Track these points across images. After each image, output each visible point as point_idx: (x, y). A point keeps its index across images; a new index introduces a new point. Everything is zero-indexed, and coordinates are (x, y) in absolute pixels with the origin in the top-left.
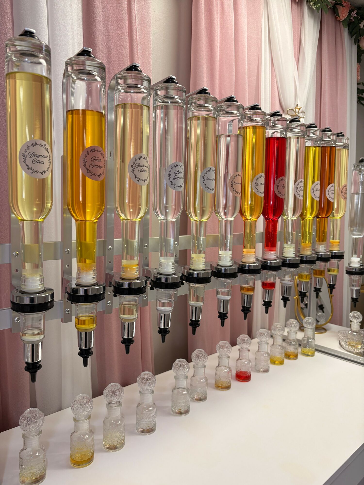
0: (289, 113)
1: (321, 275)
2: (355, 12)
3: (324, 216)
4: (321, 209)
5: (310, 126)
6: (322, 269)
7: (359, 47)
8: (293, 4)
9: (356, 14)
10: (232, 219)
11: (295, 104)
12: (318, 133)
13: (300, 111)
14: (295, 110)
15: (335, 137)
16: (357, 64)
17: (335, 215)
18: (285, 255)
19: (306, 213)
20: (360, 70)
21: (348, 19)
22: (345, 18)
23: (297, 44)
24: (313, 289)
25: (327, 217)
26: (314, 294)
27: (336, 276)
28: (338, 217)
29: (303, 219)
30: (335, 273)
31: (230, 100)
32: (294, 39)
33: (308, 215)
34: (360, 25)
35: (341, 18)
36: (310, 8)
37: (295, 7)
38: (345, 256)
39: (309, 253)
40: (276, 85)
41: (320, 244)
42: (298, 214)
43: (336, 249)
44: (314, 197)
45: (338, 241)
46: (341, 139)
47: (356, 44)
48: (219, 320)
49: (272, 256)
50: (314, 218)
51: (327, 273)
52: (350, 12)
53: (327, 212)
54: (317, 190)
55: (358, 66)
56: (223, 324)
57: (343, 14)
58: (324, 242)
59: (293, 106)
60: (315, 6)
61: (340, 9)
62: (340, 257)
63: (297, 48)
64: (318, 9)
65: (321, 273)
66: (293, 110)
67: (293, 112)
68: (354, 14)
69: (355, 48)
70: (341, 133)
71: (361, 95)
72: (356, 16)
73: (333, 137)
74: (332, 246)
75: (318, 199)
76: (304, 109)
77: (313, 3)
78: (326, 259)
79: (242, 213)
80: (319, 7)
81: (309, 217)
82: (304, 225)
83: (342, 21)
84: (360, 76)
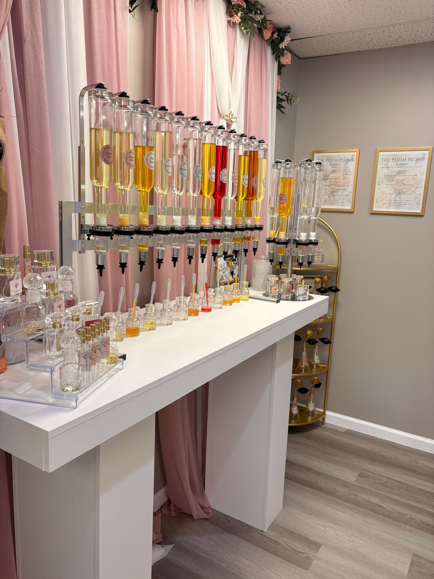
0: (224, 118)
1: (248, 240)
2: (277, 34)
3: (250, 199)
4: (248, 194)
5: (242, 136)
6: (249, 236)
7: (279, 62)
8: (229, 28)
9: (277, 35)
10: (197, 196)
11: (229, 111)
12: (247, 141)
13: (233, 117)
14: (229, 116)
15: (257, 142)
16: (278, 76)
17: (258, 199)
18: (226, 224)
19: (239, 196)
20: (280, 81)
21: (271, 39)
22: (269, 38)
23: (231, 61)
24: (243, 250)
25: (253, 200)
26: (243, 253)
27: (258, 242)
28: (260, 200)
29: (237, 201)
30: (257, 240)
31: (194, 118)
32: (229, 56)
33: (240, 198)
34: (280, 45)
35: (266, 37)
36: (241, 31)
37: (230, 29)
38: (263, 228)
39: (241, 223)
40: (215, 94)
41: (248, 219)
42: (234, 196)
43: (258, 224)
44: (244, 185)
45: (259, 217)
46: (262, 145)
47: (277, 61)
48: (188, 260)
49: (218, 223)
50: (244, 199)
51: (252, 240)
52: (273, 33)
53: (252, 196)
54: (246, 179)
55: (279, 78)
56: (190, 263)
57: (267, 35)
58: (251, 217)
59: (227, 113)
60: (245, 31)
61: (265, 32)
62: (260, 228)
63: (231, 64)
64: (247, 33)
65: (249, 239)
66: (228, 116)
67: (228, 117)
68: (275, 35)
69: (276, 64)
70: (263, 140)
71: (280, 103)
72: (277, 37)
73: (256, 143)
74: (256, 221)
75: (247, 186)
76: (236, 115)
77: (244, 27)
78: (251, 229)
79: (201, 193)
80: (248, 31)
81: (241, 199)
82: (238, 205)
83: (266, 40)
84: (280, 86)
